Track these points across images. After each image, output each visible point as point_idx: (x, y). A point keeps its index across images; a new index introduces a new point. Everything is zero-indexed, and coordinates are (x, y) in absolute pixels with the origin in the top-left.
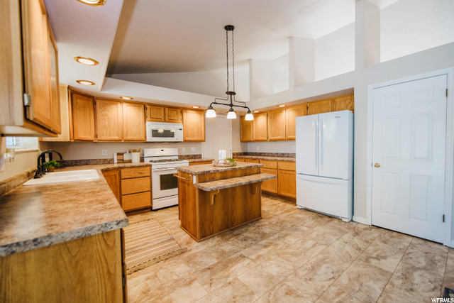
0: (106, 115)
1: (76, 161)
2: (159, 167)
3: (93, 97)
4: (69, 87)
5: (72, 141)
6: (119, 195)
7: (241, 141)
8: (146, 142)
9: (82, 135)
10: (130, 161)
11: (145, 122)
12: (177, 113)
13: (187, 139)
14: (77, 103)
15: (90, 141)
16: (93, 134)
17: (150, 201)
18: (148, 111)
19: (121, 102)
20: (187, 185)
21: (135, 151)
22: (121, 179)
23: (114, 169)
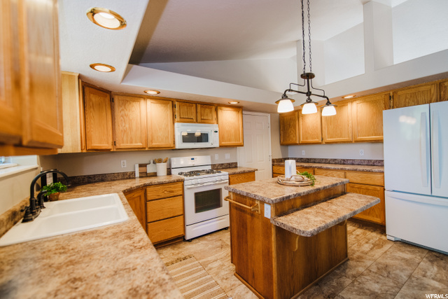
0: (126, 115)
1: (89, 177)
2: (193, 182)
3: (111, 92)
4: (80, 77)
5: (85, 151)
6: (146, 224)
7: (282, 145)
8: (176, 149)
9: (96, 143)
10: (155, 175)
11: (174, 123)
12: (211, 112)
13: (224, 143)
14: (90, 100)
15: (107, 151)
16: (111, 141)
17: (182, 228)
18: (177, 109)
19: (144, 99)
20: (249, 216)
21: (160, 161)
22: (146, 201)
23: (138, 188)
